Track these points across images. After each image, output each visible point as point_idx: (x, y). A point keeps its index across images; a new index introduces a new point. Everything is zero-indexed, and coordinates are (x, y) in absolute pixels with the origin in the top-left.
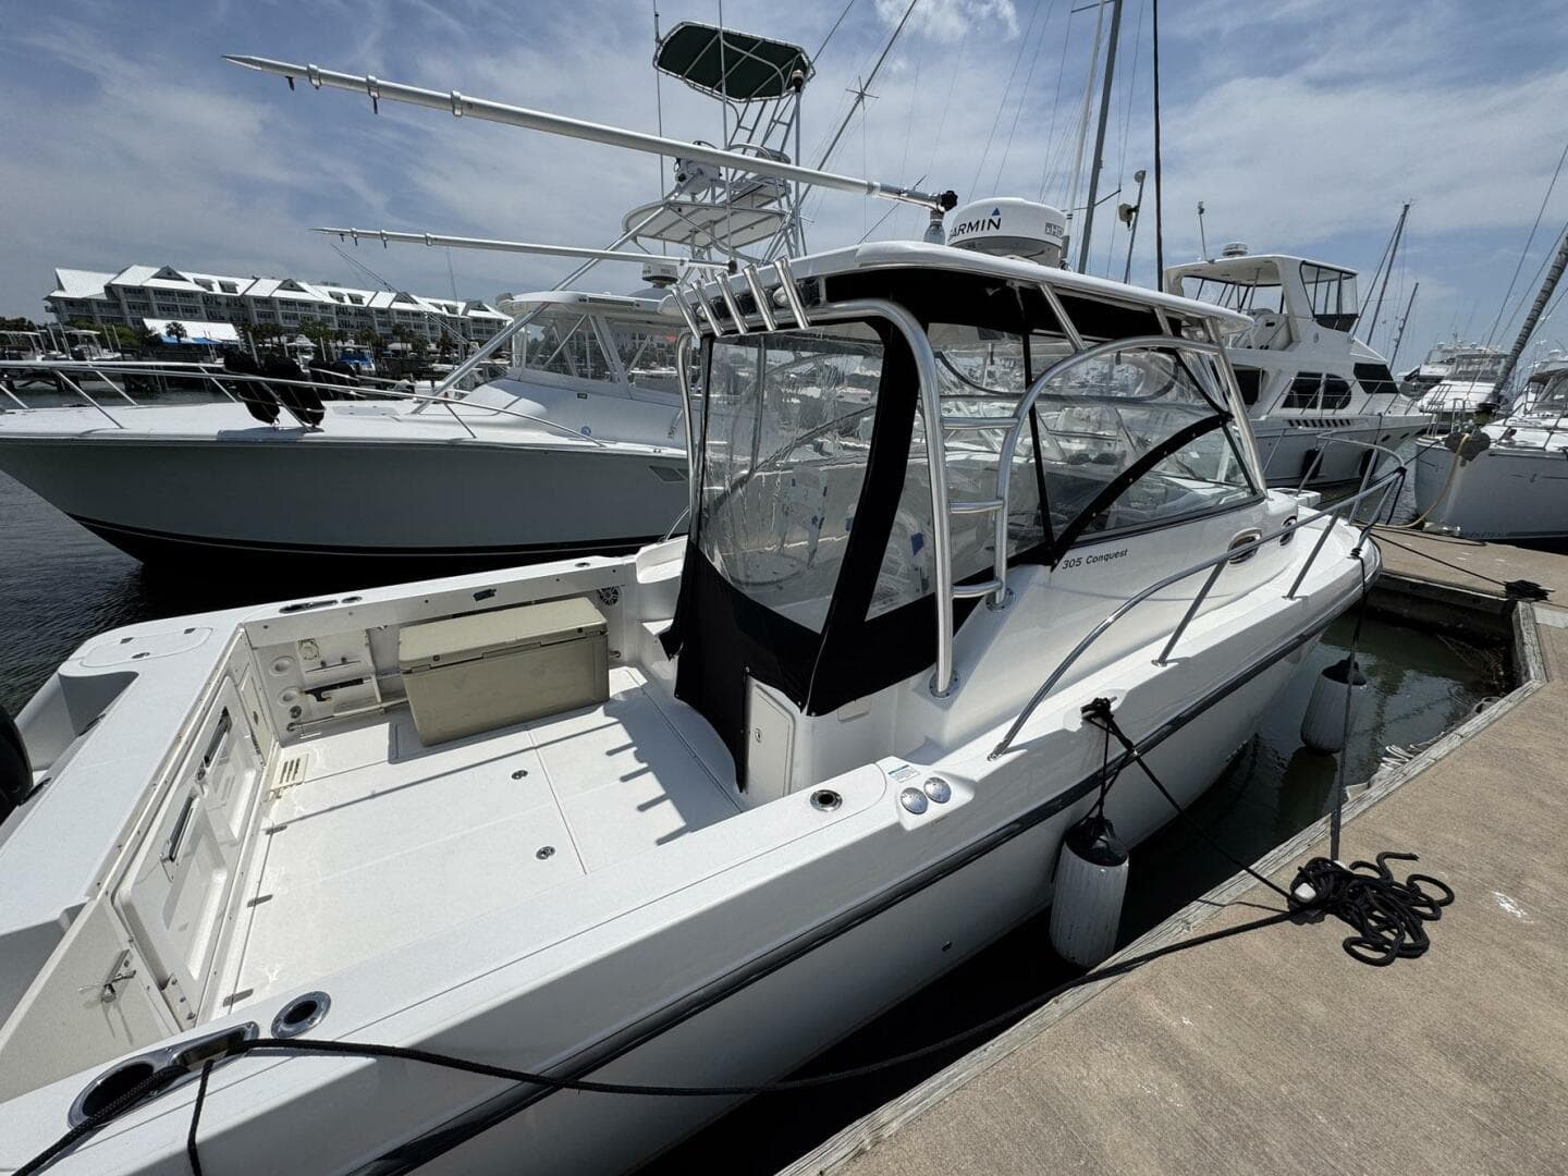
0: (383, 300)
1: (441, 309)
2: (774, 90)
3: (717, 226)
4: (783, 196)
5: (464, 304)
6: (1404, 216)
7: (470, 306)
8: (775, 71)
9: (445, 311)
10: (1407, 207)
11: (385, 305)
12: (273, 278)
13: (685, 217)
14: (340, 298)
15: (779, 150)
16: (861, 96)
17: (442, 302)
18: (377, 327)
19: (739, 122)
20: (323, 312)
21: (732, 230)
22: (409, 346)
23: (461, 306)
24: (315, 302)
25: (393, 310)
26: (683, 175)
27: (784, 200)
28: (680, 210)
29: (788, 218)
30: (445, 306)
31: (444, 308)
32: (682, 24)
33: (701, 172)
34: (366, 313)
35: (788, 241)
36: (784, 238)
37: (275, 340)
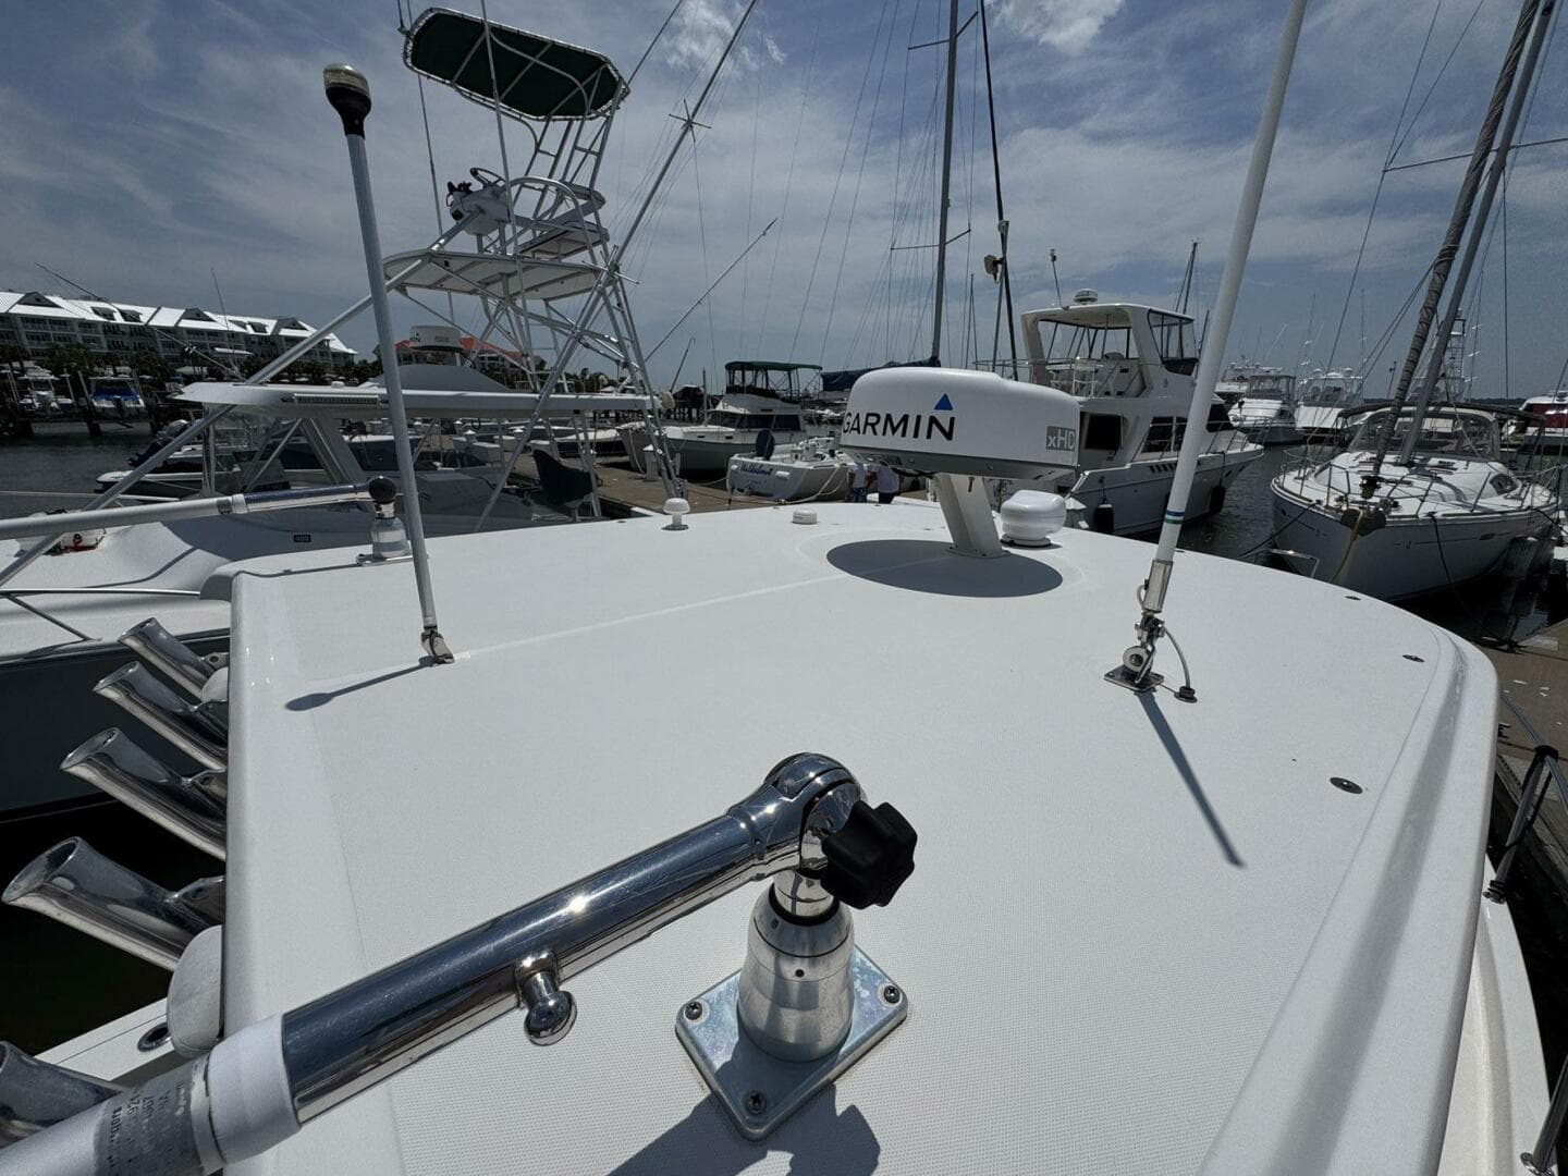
0: (168, 318)
1: (244, 327)
2: (575, 109)
3: (510, 280)
4: (595, 244)
5: (274, 322)
6: (1194, 252)
7: (281, 324)
8: (577, 86)
9: (250, 331)
10: (1195, 245)
11: (171, 324)
12: (10, 291)
13: (457, 273)
14: (109, 315)
15: (588, 186)
16: (689, 124)
17: (245, 320)
18: (161, 349)
19: (538, 145)
20: (85, 332)
21: (525, 287)
22: (205, 369)
23: (270, 325)
24: (75, 319)
25: (182, 328)
26: (457, 211)
27: (598, 249)
28: (447, 264)
29: (604, 277)
30: (250, 323)
31: (249, 327)
32: (431, 10)
33: (482, 211)
34: (146, 332)
35: (607, 303)
36: (601, 301)
37: (16, 364)
